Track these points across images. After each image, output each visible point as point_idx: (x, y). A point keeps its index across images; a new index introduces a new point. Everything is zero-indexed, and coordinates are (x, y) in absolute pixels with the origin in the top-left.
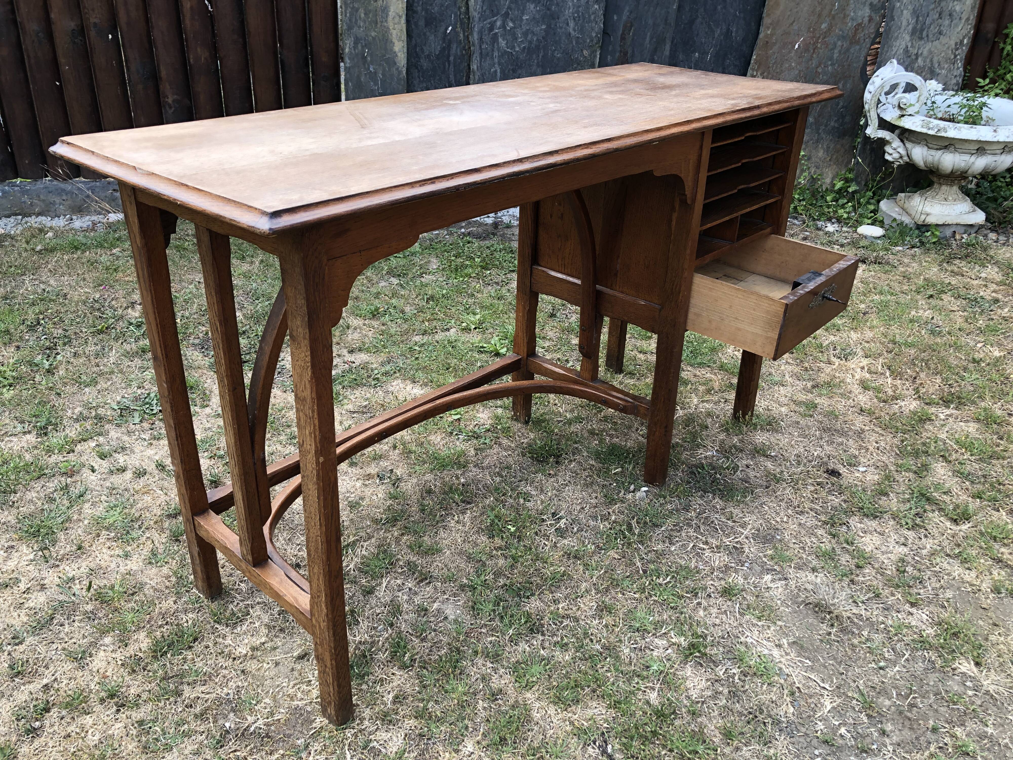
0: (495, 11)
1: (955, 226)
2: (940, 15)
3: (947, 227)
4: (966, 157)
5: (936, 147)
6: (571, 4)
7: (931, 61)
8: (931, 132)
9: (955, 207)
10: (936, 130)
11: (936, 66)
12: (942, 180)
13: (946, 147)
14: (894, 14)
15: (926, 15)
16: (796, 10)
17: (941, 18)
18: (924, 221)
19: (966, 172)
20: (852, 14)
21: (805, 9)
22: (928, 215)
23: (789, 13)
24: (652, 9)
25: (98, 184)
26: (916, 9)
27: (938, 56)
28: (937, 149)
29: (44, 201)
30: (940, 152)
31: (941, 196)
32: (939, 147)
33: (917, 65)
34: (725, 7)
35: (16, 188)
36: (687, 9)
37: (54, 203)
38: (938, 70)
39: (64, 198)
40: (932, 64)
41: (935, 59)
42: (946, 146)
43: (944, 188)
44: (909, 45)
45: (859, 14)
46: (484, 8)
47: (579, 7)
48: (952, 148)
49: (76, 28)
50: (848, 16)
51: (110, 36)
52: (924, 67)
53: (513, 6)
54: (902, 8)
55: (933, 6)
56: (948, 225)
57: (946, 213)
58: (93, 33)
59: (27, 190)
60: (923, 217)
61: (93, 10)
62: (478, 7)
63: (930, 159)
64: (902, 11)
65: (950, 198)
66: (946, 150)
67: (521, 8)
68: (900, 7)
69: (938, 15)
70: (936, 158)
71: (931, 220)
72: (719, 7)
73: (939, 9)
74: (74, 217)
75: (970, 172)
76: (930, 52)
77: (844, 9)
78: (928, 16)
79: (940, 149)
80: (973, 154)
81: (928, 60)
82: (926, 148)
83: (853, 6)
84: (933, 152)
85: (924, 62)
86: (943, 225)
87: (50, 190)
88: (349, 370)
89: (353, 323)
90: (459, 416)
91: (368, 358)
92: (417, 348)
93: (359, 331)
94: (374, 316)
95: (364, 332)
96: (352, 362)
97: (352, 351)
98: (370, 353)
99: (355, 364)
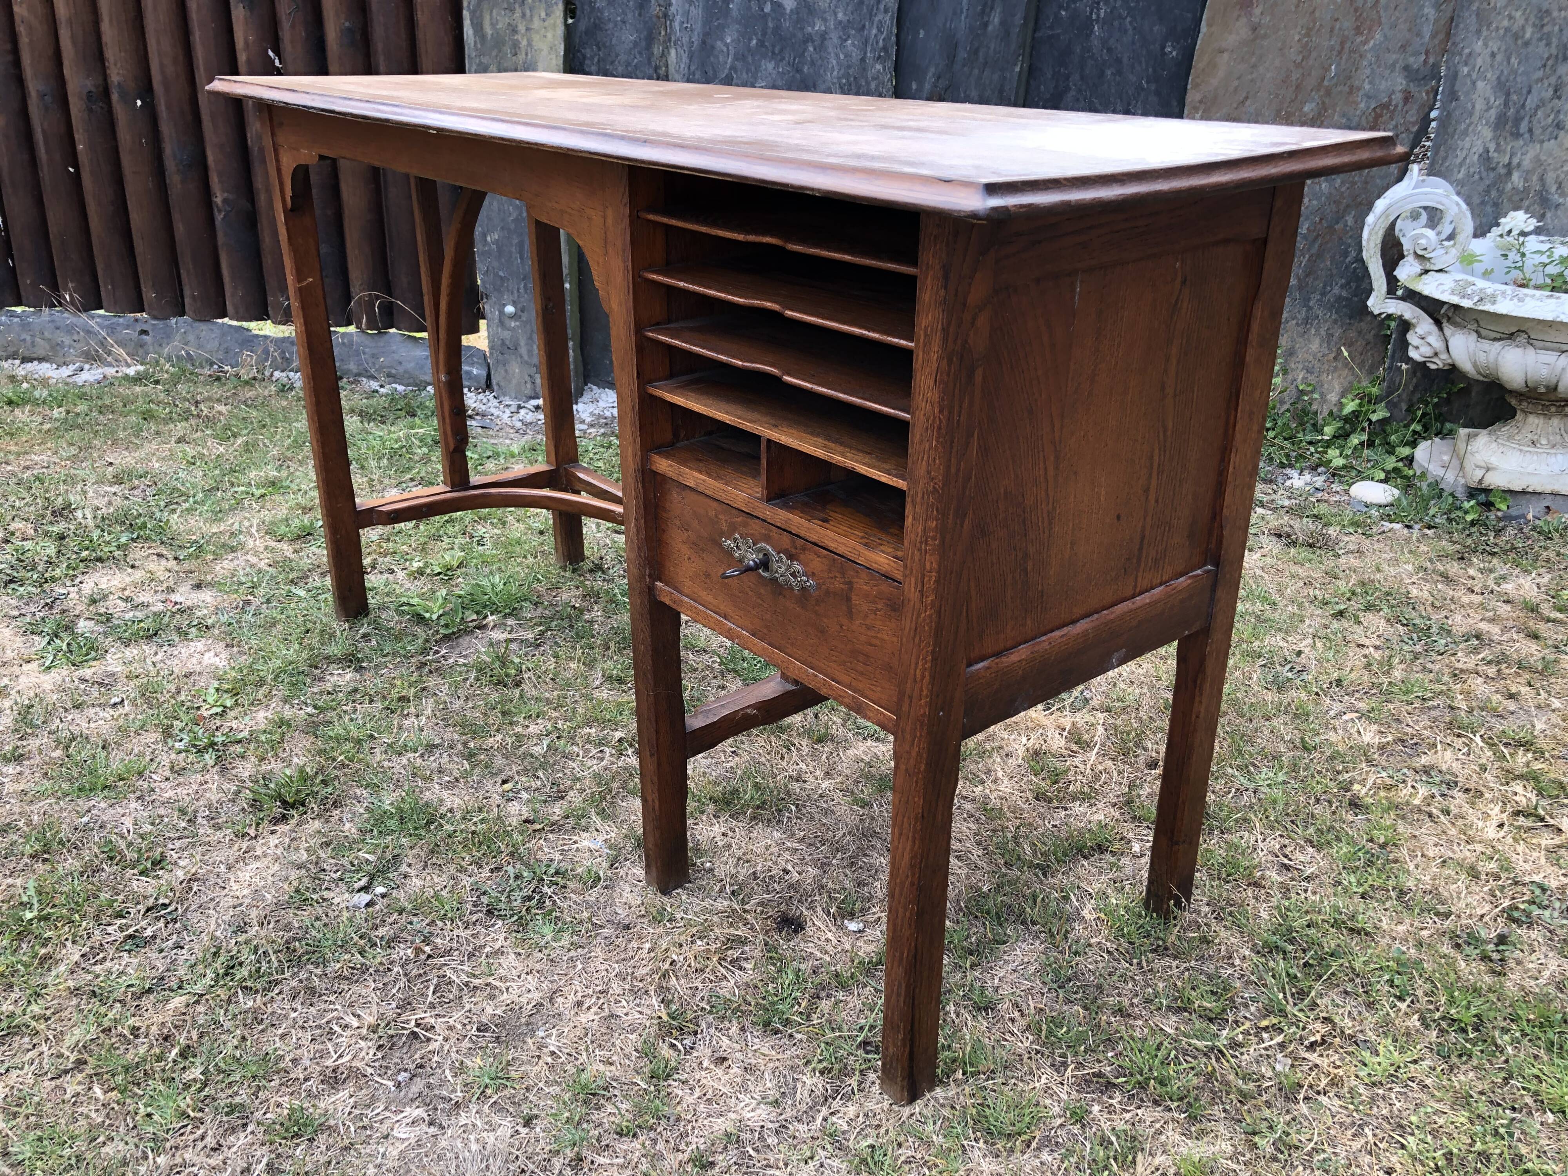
0: (710, 73)
1: (1550, 498)
2: (1556, 91)
3: (1534, 498)
4: (1550, 357)
5: (1494, 335)
6: (834, 62)
7: (1542, 179)
8: (1466, 303)
9: (1553, 460)
10: (1476, 299)
11: (1553, 189)
12: (1525, 404)
13: (1511, 336)
14: (1456, 88)
15: (1525, 91)
16: (1250, 77)
17: (1559, 98)
18: (1480, 481)
19: (1555, 388)
20: (1367, 86)
21: (1269, 75)
22: (1488, 470)
23: (1236, 83)
24: (976, 72)
25: (121, 320)
26: (1503, 79)
27: (1556, 170)
28: (1495, 340)
29: (50, 340)
30: (1498, 345)
31: (1526, 435)
32: (1498, 335)
33: (1509, 186)
34: (1119, 72)
35: (16, 320)
36: (1049, 76)
37: (61, 345)
38: (1556, 198)
39: (76, 337)
40: (1543, 185)
41: (1550, 177)
42: (1512, 334)
43: (1533, 420)
44: (1492, 147)
45: (1382, 87)
46: (693, 68)
47: (849, 67)
48: (1522, 338)
49: (93, 89)
50: (1359, 89)
51: (139, 103)
52: (1526, 190)
53: (739, 64)
54: (1474, 76)
55: (1540, 74)
56: (1534, 493)
57: (1530, 469)
58: (115, 97)
59: (29, 323)
60: (1479, 474)
61: (115, 65)
62: (682, 66)
63: (1482, 358)
64: (1474, 83)
65: (1544, 441)
66: (1509, 342)
67: (753, 69)
68: (1469, 75)
69: (1551, 92)
70: (1492, 357)
71: (1495, 480)
72: (1109, 72)
73: (1553, 80)
74: (87, 366)
75: (1561, 388)
76: (1538, 161)
77: (1350, 78)
78: (1529, 92)
79: (1500, 339)
80: (1563, 352)
81: (1535, 178)
82: (1474, 336)
83: (1368, 71)
84: (1486, 345)
85: (1526, 180)
86: (1524, 493)
87: (58, 324)
88: (155, 614)
89: (250, 543)
90: (219, 710)
91: (209, 599)
92: (302, 593)
93: (249, 557)
94: (299, 537)
95: (254, 560)
96: (176, 603)
97: (198, 586)
98: (220, 591)
99: (178, 606)
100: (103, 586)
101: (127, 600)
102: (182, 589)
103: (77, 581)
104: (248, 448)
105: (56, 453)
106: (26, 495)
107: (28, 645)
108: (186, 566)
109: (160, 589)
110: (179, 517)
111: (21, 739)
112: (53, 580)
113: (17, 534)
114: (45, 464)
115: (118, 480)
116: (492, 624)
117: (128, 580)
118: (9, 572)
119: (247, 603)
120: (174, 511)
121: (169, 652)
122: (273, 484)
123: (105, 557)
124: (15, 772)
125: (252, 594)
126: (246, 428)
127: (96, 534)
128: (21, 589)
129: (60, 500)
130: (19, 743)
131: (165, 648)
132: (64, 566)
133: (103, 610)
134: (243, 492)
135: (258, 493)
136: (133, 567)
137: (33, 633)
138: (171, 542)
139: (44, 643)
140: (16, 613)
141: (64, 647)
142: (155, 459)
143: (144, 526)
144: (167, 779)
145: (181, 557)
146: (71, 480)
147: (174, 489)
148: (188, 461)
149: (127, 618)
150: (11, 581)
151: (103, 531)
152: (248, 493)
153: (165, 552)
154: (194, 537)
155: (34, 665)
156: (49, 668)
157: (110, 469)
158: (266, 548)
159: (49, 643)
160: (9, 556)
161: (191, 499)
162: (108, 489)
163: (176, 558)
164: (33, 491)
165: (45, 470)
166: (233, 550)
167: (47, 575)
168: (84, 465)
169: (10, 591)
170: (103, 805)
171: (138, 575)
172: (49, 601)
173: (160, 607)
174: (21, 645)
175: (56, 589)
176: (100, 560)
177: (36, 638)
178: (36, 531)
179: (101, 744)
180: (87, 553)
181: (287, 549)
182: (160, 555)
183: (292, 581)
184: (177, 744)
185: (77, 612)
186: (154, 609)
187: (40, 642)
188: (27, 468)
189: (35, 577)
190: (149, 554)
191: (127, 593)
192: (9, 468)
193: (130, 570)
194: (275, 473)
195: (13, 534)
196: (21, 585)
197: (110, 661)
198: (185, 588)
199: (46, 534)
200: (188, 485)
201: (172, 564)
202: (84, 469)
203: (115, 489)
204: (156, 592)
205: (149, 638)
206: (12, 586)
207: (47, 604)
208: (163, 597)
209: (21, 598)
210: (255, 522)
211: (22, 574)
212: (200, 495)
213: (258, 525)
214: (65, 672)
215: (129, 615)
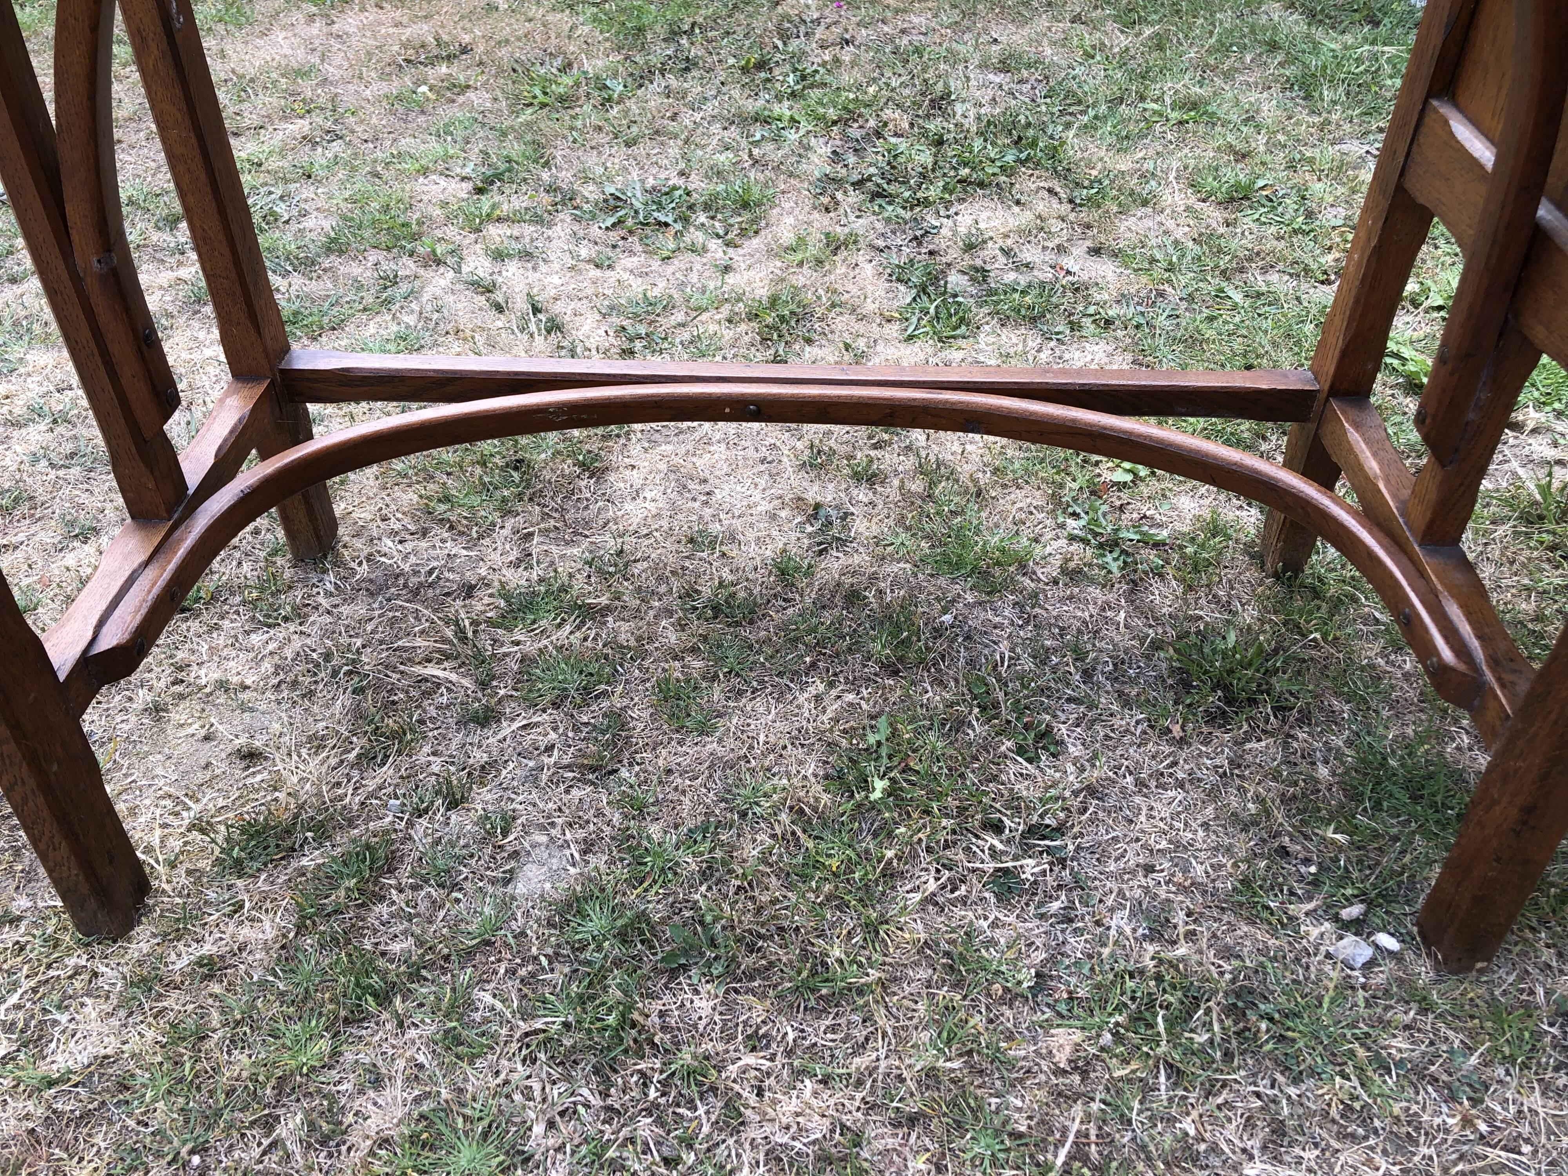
88: (1042, 285)
89: (1167, 199)
90: (1129, 478)
91: (1110, 276)
92: (1238, 297)
93: (1161, 218)
94: (1232, 200)
95: (1170, 224)
96: (1068, 272)
97: (1096, 251)
98: (1127, 268)
99: (1070, 278)
100: (982, 226)
101: (1006, 252)
102: (1076, 251)
103: (952, 211)
104: (1159, 44)
105: (936, 16)
106: (902, 71)
107: (890, 295)
108: (1084, 215)
109: (1051, 245)
110: (1076, 135)
111: (875, 447)
112: (926, 203)
113: (891, 126)
114: (923, 30)
115: (1004, 67)
116: (1531, 425)
117: (1013, 223)
118: (880, 181)
119: (1161, 294)
120: (1068, 126)
121: (1058, 353)
122: (1194, 106)
123: (987, 181)
124: (866, 500)
125: (1169, 281)
126: (1155, 12)
127: (978, 144)
128: (890, 208)
129: (940, 86)
130: (873, 453)
131: (1053, 344)
132: (941, 184)
133: (978, 262)
134: (1155, 112)
135: (1175, 115)
136: (1018, 203)
137: (899, 280)
138: (1065, 175)
139: (908, 300)
140: (881, 243)
141: (932, 311)
142: (1045, 42)
143: (1034, 144)
144: (1056, 582)
145: (1078, 201)
146: (952, 59)
147: (1070, 93)
148: (1085, 52)
149: (1006, 281)
150: (879, 195)
151: (985, 140)
152: (1161, 115)
153: (1058, 189)
154: (1094, 173)
155: (896, 326)
156: (911, 338)
157: (994, 48)
158: (1188, 209)
159: (914, 299)
160: (880, 158)
161: (1091, 113)
162: (991, 77)
163: (1071, 201)
164: (910, 66)
165: (921, 37)
166: (1145, 203)
167: (920, 195)
168: (966, 37)
169: (876, 208)
170: (970, 598)
171: (1025, 218)
172: (918, 233)
173: (1048, 275)
174: (883, 294)
175: (928, 218)
176: (981, 185)
177: (902, 288)
178: (912, 125)
179: (973, 490)
180: (967, 171)
181: (1214, 216)
182: (1050, 191)
183: (1223, 272)
184: (1071, 523)
185: (949, 259)
186: (1041, 276)
187: (905, 295)
188: (903, 31)
189: (907, 194)
190: (1039, 189)
191: (1009, 242)
192: (886, 29)
193: (1016, 209)
194: (1198, 90)
195: (886, 124)
196: (890, 203)
197: (982, 346)
198: (1079, 250)
199: (924, 133)
200: (1086, 88)
201: (1066, 207)
202: (966, 43)
203: (998, 79)
204: (1044, 248)
205: (1033, 320)
206: (879, 201)
207: (916, 238)
208: (1050, 257)
209: (888, 220)
210: (1175, 164)
211: (892, 189)
212: (1103, 109)
213: (1178, 171)
214: (930, 350)
215: (1010, 277)
